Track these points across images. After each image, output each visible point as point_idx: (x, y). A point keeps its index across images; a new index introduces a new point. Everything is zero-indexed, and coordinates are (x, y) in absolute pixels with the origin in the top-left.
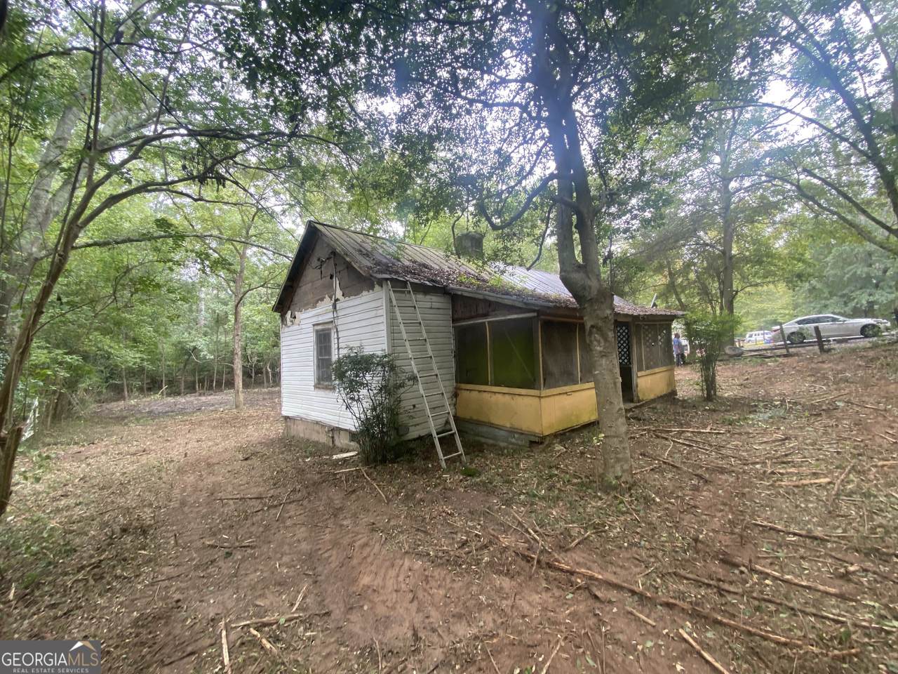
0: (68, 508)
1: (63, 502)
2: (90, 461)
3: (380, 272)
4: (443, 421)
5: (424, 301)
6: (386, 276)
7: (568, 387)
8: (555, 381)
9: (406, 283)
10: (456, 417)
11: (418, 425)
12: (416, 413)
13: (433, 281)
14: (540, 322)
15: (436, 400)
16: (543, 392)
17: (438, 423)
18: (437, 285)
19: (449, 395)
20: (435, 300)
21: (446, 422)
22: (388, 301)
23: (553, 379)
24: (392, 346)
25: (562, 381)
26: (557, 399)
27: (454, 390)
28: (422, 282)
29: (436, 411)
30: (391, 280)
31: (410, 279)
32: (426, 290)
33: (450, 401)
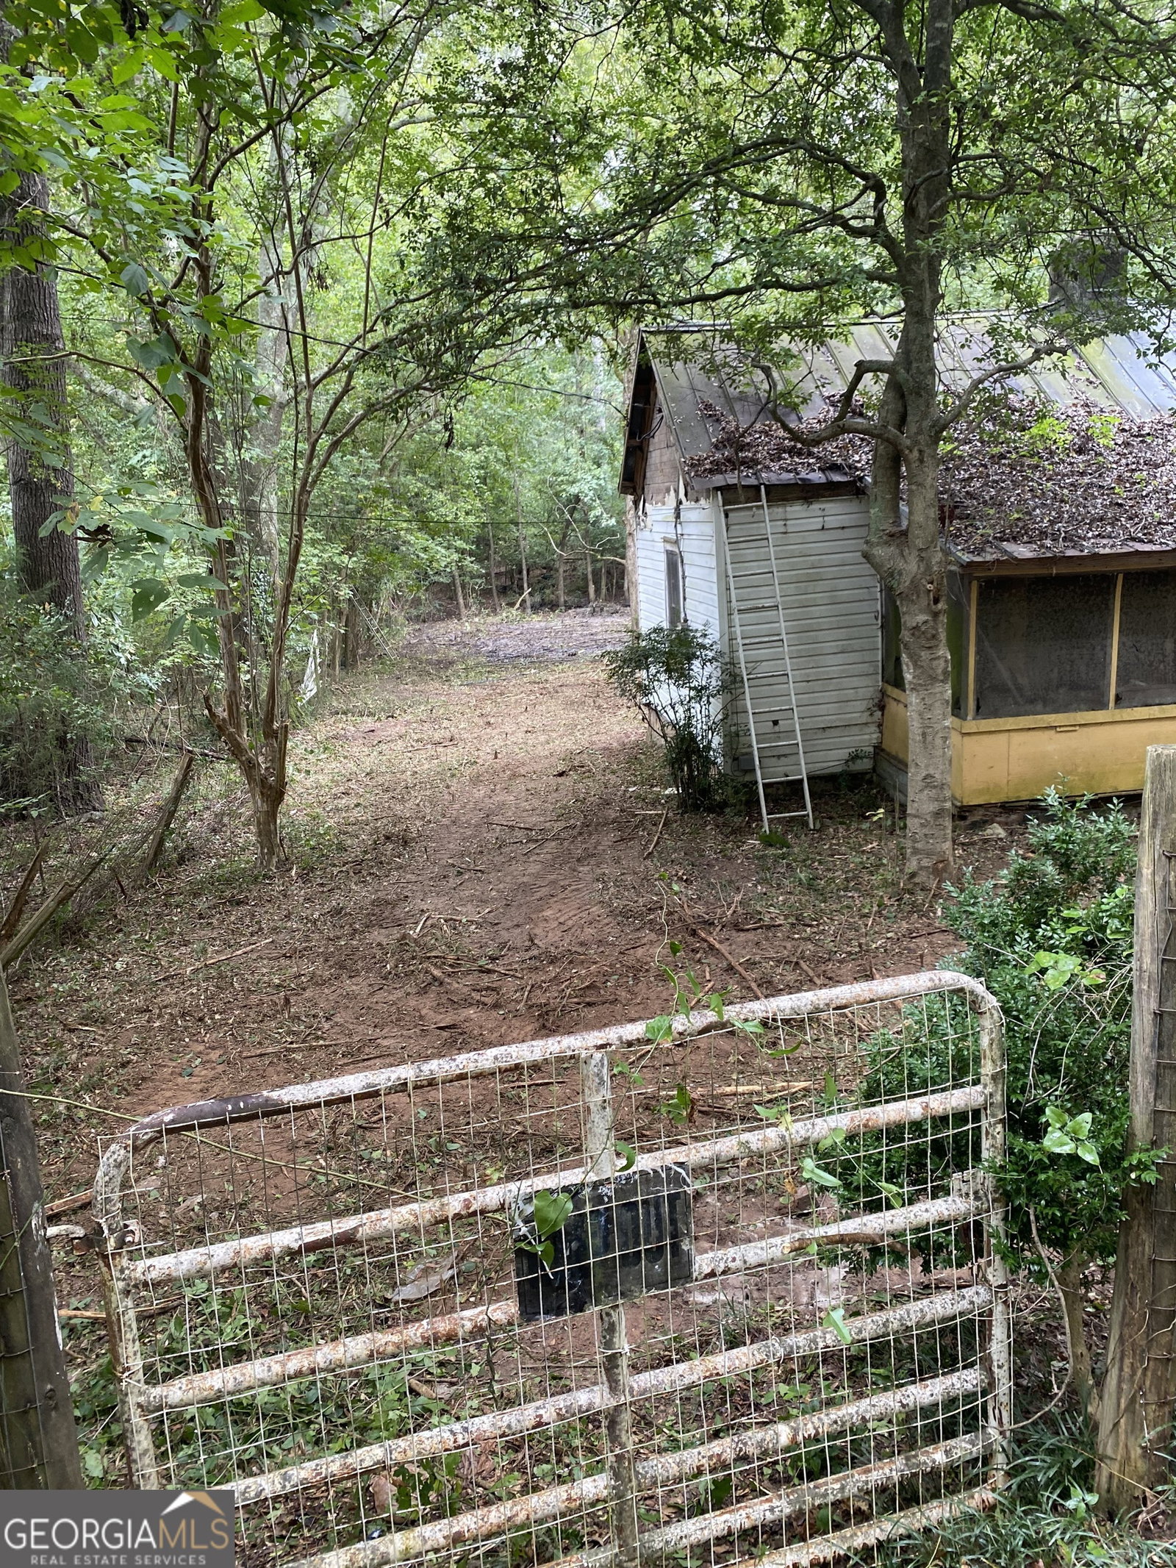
0: (347, 809)
1: (343, 802)
2: (384, 747)
3: (711, 471)
4: (844, 754)
5: (803, 516)
6: (719, 480)
7: (1060, 716)
8: (1016, 703)
9: (757, 488)
10: (878, 749)
11: (785, 756)
12: (778, 735)
13: (835, 468)
14: (975, 584)
15: (827, 713)
16: (971, 725)
17: (832, 758)
18: (837, 478)
19: (862, 706)
20: (835, 512)
21: (854, 757)
22: (718, 532)
23: (1010, 700)
24: (728, 614)
25: (1045, 702)
26: (1017, 738)
27: (879, 695)
28: (803, 475)
29: (829, 733)
30: (726, 489)
31: (775, 474)
32: (807, 493)
33: (865, 718)
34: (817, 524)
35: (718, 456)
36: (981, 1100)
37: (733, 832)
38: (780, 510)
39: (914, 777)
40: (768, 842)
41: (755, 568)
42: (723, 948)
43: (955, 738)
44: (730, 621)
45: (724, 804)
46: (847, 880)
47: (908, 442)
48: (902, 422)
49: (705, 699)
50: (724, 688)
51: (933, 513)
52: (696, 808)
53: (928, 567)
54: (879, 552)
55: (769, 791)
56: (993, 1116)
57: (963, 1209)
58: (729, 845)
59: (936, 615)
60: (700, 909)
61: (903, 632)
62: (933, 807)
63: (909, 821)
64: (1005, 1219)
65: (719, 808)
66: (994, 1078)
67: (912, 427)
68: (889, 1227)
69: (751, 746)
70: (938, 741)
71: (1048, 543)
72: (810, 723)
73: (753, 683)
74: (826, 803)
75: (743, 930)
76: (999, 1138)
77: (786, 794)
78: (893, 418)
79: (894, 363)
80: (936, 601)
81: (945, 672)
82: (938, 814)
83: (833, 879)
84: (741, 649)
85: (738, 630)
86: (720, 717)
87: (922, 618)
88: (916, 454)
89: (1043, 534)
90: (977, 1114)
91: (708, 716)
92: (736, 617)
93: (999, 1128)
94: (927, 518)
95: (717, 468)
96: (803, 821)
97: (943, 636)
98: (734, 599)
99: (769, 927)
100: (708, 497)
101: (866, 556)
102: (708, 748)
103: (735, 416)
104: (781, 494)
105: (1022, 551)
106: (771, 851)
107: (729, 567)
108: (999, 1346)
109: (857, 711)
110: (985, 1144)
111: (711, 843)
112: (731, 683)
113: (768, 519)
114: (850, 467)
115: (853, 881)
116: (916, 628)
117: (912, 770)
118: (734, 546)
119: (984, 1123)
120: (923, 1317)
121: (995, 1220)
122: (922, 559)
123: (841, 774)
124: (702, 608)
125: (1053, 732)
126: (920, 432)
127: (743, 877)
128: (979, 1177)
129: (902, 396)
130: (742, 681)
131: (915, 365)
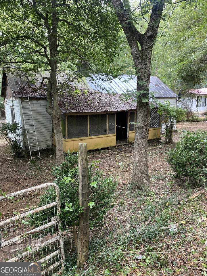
3: (18, 94)
4: (46, 145)
5: (37, 103)
6: (20, 96)
7: (81, 138)
8: (74, 136)
9: (27, 98)
10: (52, 144)
11: (35, 146)
12: (34, 143)
13: (42, 95)
14: (66, 116)
15: (43, 138)
16: (67, 140)
17: (44, 146)
18: (42, 97)
19: (49, 137)
20: (42, 103)
21: (48, 146)
22: (20, 105)
23: (73, 136)
24: (23, 120)
25: (79, 136)
26: (74, 142)
27: (52, 135)
28: (36, 96)
29: (43, 142)
30: (21, 98)
31: (30, 95)
32: (37, 99)
33: (50, 139)
34: (39, 105)
35: (20, 91)
36: (56, 204)
37: (25, 161)
38: (32, 102)
39: (57, 149)
40: (32, 162)
41: (28, 112)
42: (22, 183)
43: (64, 142)
44: (23, 122)
45: (24, 156)
46: (46, 168)
47: (52, 92)
48: (51, 88)
49: (19, 136)
50: (23, 134)
51: (57, 104)
52: (18, 157)
53: (57, 113)
54: (49, 110)
55: (32, 153)
56: (59, 206)
57: (54, 223)
58: (24, 164)
59: (59, 121)
60: (18, 176)
61: (54, 124)
62: (60, 154)
63: (56, 157)
64: (61, 223)
65: (22, 157)
66: (58, 200)
67: (53, 89)
68: (41, 229)
69: (28, 145)
70: (61, 143)
71: (77, 110)
72: (40, 140)
73: (28, 133)
74: (43, 155)
75: (26, 179)
76: (60, 210)
77: (35, 153)
78: (50, 88)
79: (50, 78)
80: (59, 119)
81: (61, 131)
82: (61, 155)
83: (44, 168)
84: (26, 127)
85: (25, 123)
86: (22, 139)
87: (57, 122)
88: (54, 94)
89: (77, 108)
90: (56, 206)
91: (20, 139)
92: (24, 121)
93: (60, 208)
94: (57, 105)
95: (19, 94)
96: (39, 158)
97: (60, 125)
98: (24, 118)
99: (31, 178)
100: (18, 99)
101: (46, 111)
102: (20, 145)
103: (23, 84)
104: (32, 99)
105: (73, 111)
106: (33, 164)
107: (23, 112)
108: (62, 245)
109: (48, 138)
110: (58, 211)
111: (21, 163)
112: (24, 133)
113: (30, 103)
114: (44, 95)
115: (47, 168)
116: (56, 123)
117: (56, 148)
118: (23, 108)
119: (57, 208)
120: (48, 243)
121: (60, 224)
122: (56, 112)
123: (46, 149)
124: (18, 119)
125: (80, 141)
126: (54, 90)
127: (27, 169)
128: (57, 217)
129: (51, 84)
130: (26, 133)
131: (53, 79)
